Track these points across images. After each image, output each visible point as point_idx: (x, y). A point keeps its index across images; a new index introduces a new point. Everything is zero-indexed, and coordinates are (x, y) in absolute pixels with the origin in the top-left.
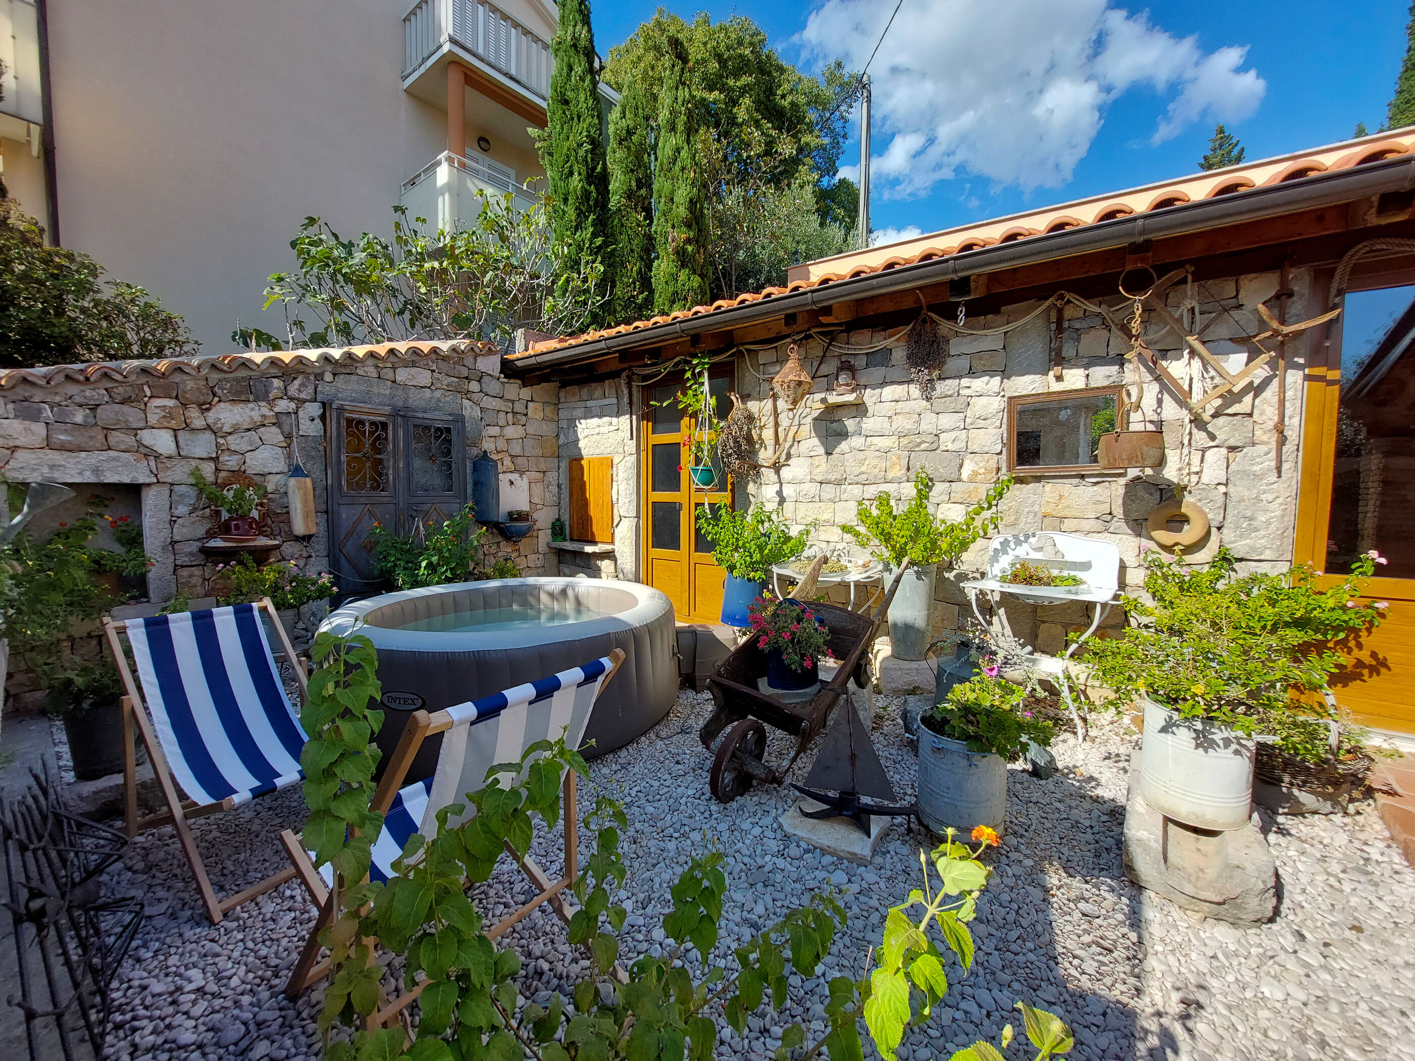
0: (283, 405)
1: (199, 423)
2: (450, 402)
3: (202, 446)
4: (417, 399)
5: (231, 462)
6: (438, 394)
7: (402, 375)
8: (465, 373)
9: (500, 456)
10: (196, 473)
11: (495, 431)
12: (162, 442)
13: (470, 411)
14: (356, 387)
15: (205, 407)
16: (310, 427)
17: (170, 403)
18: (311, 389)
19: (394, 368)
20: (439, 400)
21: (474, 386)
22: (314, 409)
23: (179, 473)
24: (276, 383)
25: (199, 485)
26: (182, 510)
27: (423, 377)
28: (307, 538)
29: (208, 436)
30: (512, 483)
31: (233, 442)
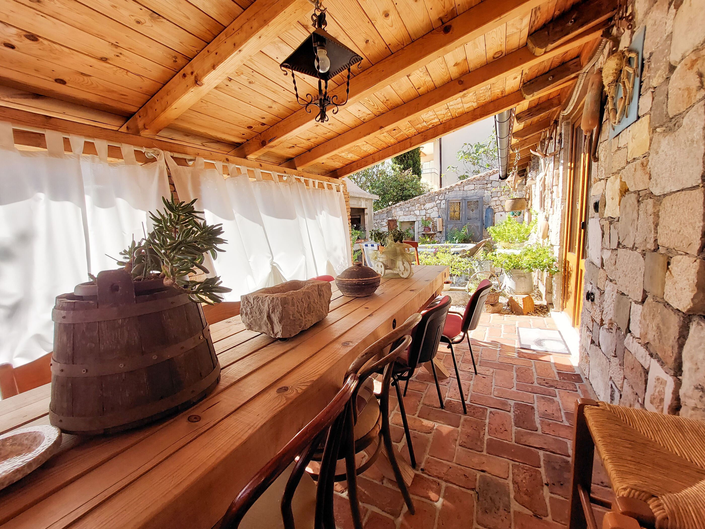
0: (438, 202)
1: (423, 208)
2: (480, 192)
3: (423, 212)
4: (470, 194)
5: (428, 216)
6: (476, 191)
7: (466, 188)
8: (485, 182)
9: (497, 207)
10: (422, 218)
11: (496, 199)
12: (417, 212)
13: (487, 193)
14: (453, 194)
15: (424, 205)
16: (443, 206)
17: (419, 205)
18: (443, 197)
19: (464, 187)
20: (477, 193)
21: (489, 185)
22: (444, 201)
23: (419, 219)
24: (437, 197)
25: (423, 220)
26: (420, 226)
27: (472, 187)
28: (440, 232)
29: (425, 210)
30: (501, 215)
31: (428, 211)
